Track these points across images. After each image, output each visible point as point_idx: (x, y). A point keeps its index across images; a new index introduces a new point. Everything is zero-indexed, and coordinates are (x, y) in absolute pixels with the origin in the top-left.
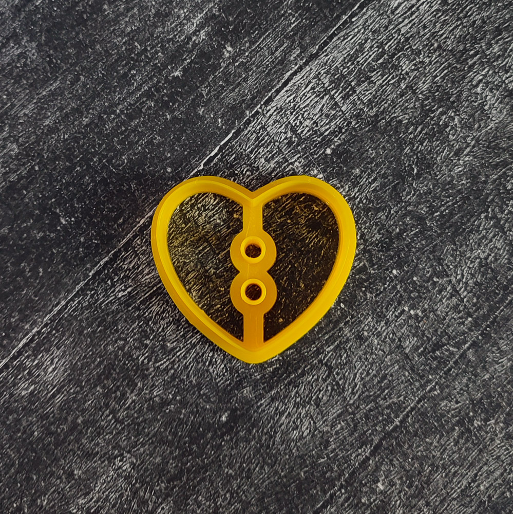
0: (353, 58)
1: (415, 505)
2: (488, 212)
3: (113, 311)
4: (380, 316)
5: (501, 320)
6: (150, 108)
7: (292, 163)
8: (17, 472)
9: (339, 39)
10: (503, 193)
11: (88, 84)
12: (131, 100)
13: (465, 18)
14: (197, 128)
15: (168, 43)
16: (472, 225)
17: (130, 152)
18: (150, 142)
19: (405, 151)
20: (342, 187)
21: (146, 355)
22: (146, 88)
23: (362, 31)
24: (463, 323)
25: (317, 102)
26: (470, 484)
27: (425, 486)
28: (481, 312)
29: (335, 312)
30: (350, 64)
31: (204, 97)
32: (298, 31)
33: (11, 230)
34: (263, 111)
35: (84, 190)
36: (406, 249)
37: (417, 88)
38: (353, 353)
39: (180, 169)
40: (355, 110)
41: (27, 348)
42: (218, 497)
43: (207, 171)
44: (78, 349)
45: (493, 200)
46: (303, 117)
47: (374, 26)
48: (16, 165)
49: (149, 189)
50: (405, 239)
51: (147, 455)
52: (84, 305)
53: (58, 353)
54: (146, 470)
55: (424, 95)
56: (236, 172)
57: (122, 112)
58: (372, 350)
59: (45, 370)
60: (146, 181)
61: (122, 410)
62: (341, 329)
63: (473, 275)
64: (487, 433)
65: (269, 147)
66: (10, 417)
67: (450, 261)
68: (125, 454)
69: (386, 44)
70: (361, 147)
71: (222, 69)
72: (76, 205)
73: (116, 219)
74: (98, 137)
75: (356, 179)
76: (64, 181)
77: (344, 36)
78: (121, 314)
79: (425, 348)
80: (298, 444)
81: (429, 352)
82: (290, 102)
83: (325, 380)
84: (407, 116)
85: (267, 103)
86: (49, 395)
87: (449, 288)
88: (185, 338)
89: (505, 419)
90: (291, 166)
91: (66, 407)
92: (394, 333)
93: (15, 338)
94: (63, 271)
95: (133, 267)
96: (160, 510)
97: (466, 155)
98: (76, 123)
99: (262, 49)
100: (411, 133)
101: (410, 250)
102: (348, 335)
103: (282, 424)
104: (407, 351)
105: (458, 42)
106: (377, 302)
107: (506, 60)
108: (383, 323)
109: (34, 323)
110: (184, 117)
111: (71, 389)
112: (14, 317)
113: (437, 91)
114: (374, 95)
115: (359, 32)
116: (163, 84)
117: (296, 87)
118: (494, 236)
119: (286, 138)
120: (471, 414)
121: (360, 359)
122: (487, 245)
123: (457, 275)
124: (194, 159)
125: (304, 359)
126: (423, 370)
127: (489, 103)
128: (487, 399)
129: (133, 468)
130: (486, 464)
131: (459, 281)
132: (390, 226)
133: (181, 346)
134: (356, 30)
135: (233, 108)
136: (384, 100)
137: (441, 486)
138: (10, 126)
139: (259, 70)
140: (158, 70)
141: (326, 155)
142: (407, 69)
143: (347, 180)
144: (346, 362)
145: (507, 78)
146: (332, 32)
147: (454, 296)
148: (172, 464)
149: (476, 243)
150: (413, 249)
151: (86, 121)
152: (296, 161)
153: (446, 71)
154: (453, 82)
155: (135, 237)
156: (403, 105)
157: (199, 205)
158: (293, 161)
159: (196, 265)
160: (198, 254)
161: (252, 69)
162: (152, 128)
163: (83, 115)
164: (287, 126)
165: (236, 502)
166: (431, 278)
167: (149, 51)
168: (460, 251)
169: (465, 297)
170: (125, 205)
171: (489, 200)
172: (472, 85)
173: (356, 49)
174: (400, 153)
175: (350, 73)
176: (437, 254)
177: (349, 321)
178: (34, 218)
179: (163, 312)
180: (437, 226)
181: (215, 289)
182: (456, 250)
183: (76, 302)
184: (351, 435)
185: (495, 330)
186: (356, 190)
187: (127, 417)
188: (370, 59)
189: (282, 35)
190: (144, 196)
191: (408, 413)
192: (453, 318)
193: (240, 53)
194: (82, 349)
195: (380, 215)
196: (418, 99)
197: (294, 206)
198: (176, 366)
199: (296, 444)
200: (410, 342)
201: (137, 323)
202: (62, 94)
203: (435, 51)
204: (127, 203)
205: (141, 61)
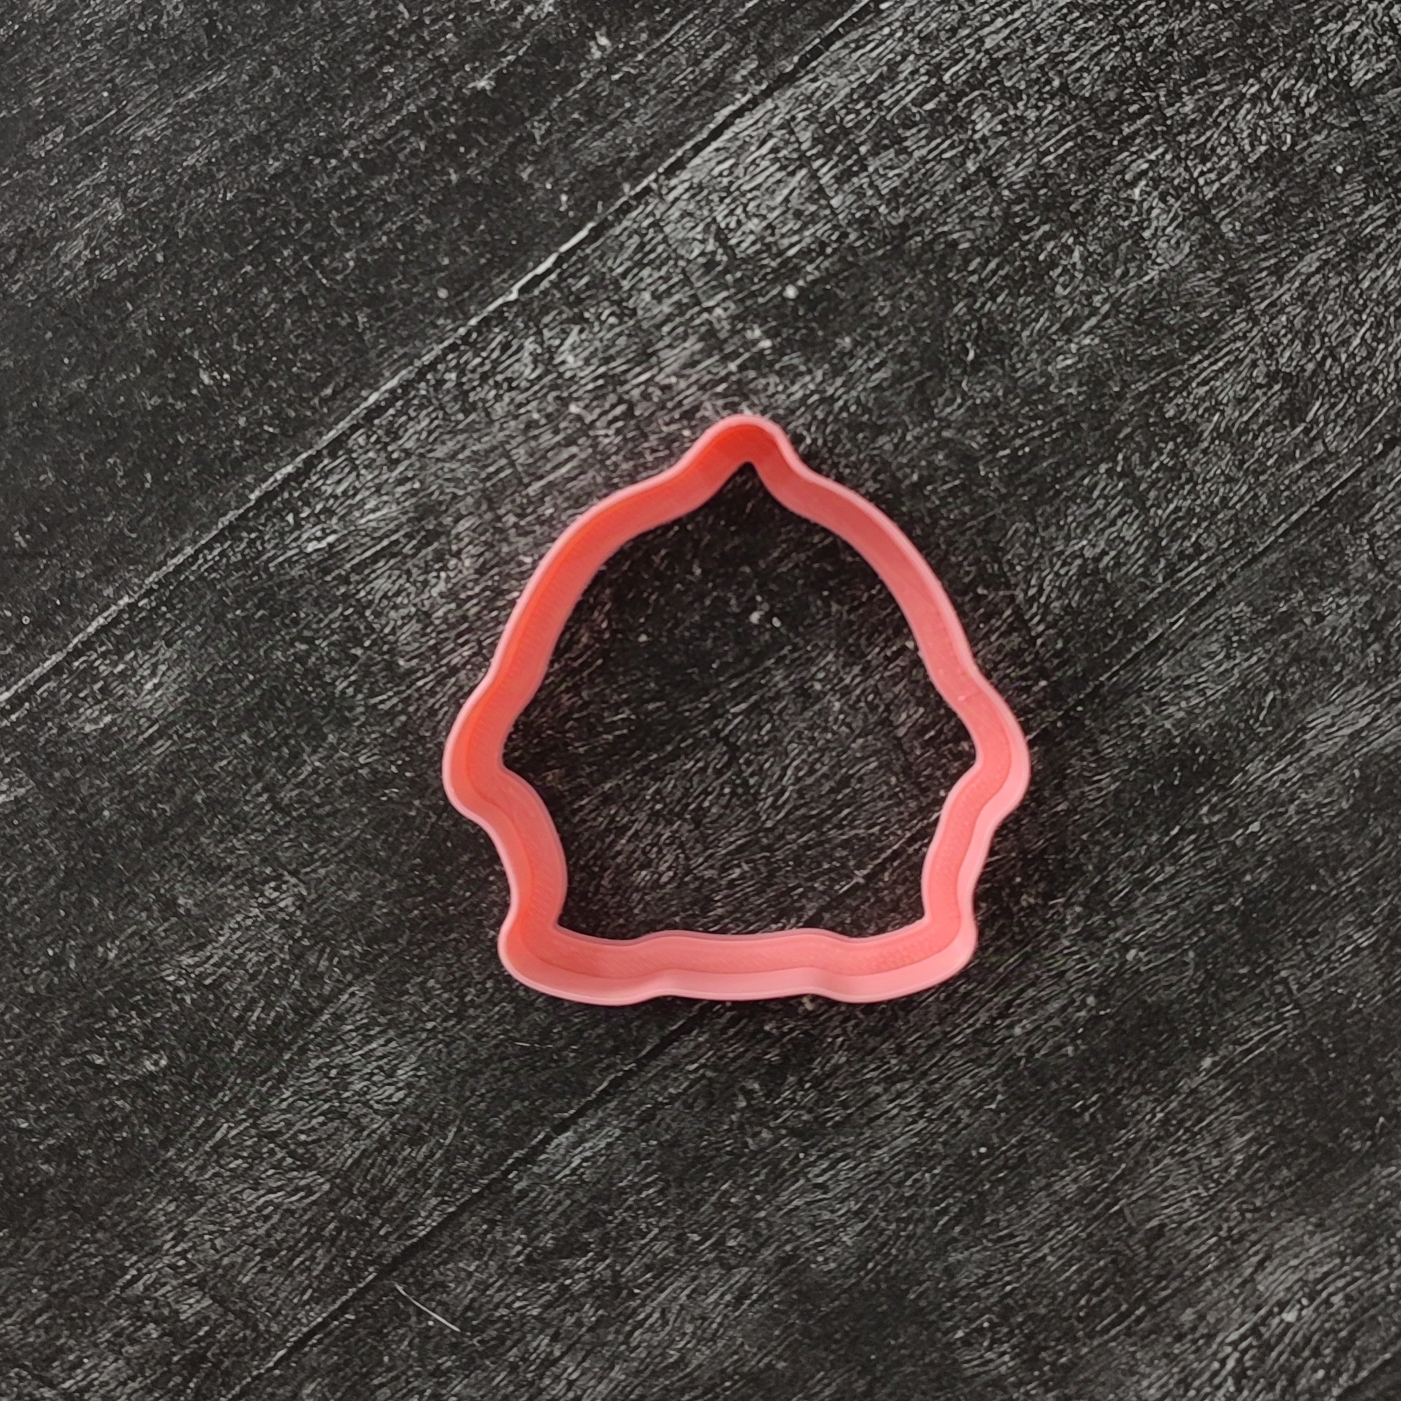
0: (869, 92)
1: (874, 1049)
2: (1116, 463)
3: (292, 580)
4: (852, 654)
5: (1109, 692)
6: (415, 153)
7: (709, 310)
8: (61, 887)
9: (846, 45)
10: (1154, 424)
11: (287, 85)
12: (376, 132)
13: (1129, 29)
14: (513, 209)
15: (472, 12)
16: (1075, 484)
17: (363, 245)
18: (406, 229)
19: (956, 309)
20: (810, 371)
21: (353, 678)
22: (413, 108)
23: (899, 34)
24: (1027, 689)
25: (779, 181)
26: (995, 1019)
27: (901, 1014)
28: (1070, 672)
29: (760, 633)
30: (861, 104)
31: (534, 141)
32: (759, 18)
33: (90, 383)
34: (660, 187)
35: (255, 317)
36: (928, 520)
37: (1001, 175)
38: (786, 723)
39: (466, 294)
40: (858, 209)
41: (103, 636)
42: (469, 985)
43: (524, 305)
44: (211, 650)
45: (1129, 437)
46: (745, 211)
47: (927, 26)
48: (115, 245)
49: (394, 331)
50: (927, 498)
51: (332, 883)
52: (233, 559)
53: (169, 653)
54: (327, 913)
55: (1013, 192)
56: (587, 315)
57: (354, 155)
58: (827, 721)
59: (138, 687)
60: (391, 310)
61: (289, 786)
62: (767, 671)
63: (1063, 592)
64: (1046, 922)
65: (664, 269)
66: (57, 775)
67: (1019, 556)
68: (287, 877)
69: (947, 69)
70: (861, 289)
71: (581, 85)
72: (235, 347)
73: (317, 387)
74: (296, 205)
75: (841, 359)
76: (215, 292)
77: (856, 41)
78: (309, 587)
79: (940, 732)
80: (648, 898)
81: (946, 742)
82: (721, 175)
83: (719, 773)
84: (970, 235)
85: (671, 172)
86: (141, 738)
87: (1008, 612)
88: (437, 653)
89: (1088, 897)
90: (705, 316)
91: (172, 768)
92: (877, 693)
93: (81, 612)
94: (194, 484)
95: (345, 492)
96: (346, 996)
97: (1086, 334)
98: (253, 168)
99: (675, 49)
100: (972, 273)
101: (935, 523)
102: (781, 685)
103: (619, 853)
104: (901, 732)
105: (1107, 82)
106: (851, 623)
107: (1208, 134)
108: (856, 670)
109: (125, 587)
110: (487, 181)
111: (188, 730)
112: (82, 569)
113: (1045, 185)
114: (906, 181)
115: (891, 34)
116: (450, 103)
117: (738, 143)
118: (1121, 514)
119: (702, 254)
120: (1018, 880)
121: (800, 738)
122: (1103, 530)
123: (1029, 587)
124: (498, 275)
125: (682, 725)
126: (929, 777)
127: (1154, 224)
128: (1057, 853)
129: (300, 908)
130: (1033, 985)
131: (1031, 601)
132: (901, 467)
133: (428, 667)
134: (886, 31)
135: (597, 173)
136: (925, 192)
137: (933, 1019)
138: (110, 161)
139: (662, 96)
140: (444, 71)
141: (785, 300)
142: (986, 131)
143: (822, 358)
144: (769, 742)
145: (1202, 174)
146: (832, 29)
147: (1015, 630)
148: (382, 907)
149: (1079, 524)
150: (943, 522)
151: (274, 166)
152: (718, 305)
153: (1070, 144)
154: (1081, 171)
155: (354, 428)
156: (966, 208)
157: (499, 378)
158: (711, 303)
159: (478, 504)
160: (484, 480)
161: (647, 92)
162: (415, 198)
163: (270, 151)
164: (708, 226)
165: (503, 1000)
166: (972, 585)
167: (428, 26)
168: (1042, 538)
169: (1039, 635)
170: (340, 359)
171: (1121, 436)
172: (1123, 180)
173: (881, 75)
174: (945, 313)
175: (859, 125)
176: (993, 537)
177: (785, 656)
178: (145, 363)
179: (397, 594)
180: (1000, 479)
181: (513, 557)
182: (1035, 534)
183: (216, 552)
184: (759, 892)
185: (1094, 711)
186: (839, 381)
187: (298, 802)
188: (908, 99)
189: (722, 22)
190: (382, 345)
191: (885, 860)
192: (1007, 676)
193: (626, 55)
194: (218, 651)
195: (882, 440)
196: (999, 199)
197: (701, 403)
198: (411, 709)
199: (642, 899)
200: (909, 716)
201: (340, 610)
202: (228, 103)
203: (1053, 97)
204: (345, 354)
205: (408, 47)
